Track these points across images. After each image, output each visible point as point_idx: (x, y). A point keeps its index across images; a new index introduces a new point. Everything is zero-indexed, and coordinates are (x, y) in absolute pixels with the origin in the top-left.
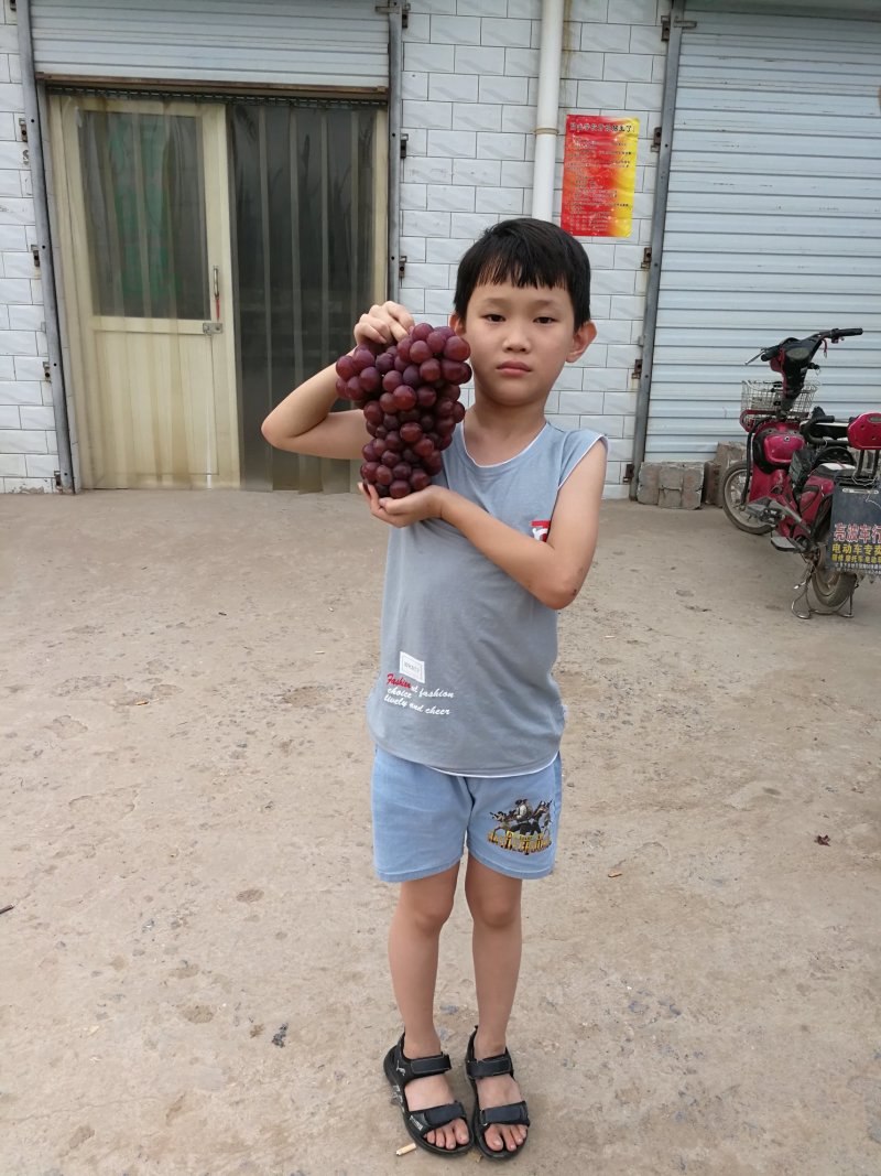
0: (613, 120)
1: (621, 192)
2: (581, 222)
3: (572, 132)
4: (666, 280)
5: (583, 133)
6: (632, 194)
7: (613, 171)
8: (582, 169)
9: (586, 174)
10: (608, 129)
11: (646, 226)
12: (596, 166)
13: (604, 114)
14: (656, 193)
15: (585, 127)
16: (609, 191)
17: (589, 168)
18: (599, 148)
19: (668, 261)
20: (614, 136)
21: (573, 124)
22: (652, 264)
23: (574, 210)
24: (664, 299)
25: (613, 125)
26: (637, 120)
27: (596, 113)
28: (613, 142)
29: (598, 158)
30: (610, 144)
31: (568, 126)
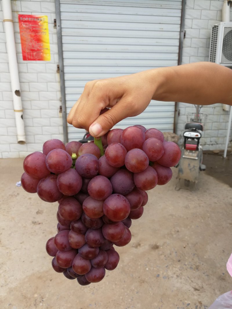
0: (37, 16)
1: (44, 44)
2: (30, 55)
3: (21, 21)
4: (67, 77)
5: (25, 21)
6: (49, 45)
7: (40, 36)
8: (28, 35)
9: (29, 37)
10: (36, 20)
11: (56, 57)
12: (33, 34)
13: (33, 14)
14: (58, 44)
15: (27, 19)
16: (40, 44)
17: (30, 35)
18: (33, 27)
19: (66, 70)
20: (39, 22)
21: (21, 18)
22: (60, 71)
23: (27, 51)
24: (67, 84)
25: (37, 18)
26: (47, 16)
27: (30, 14)
28: (38, 25)
29: (33, 31)
30: (37, 26)
31: (19, 19)
